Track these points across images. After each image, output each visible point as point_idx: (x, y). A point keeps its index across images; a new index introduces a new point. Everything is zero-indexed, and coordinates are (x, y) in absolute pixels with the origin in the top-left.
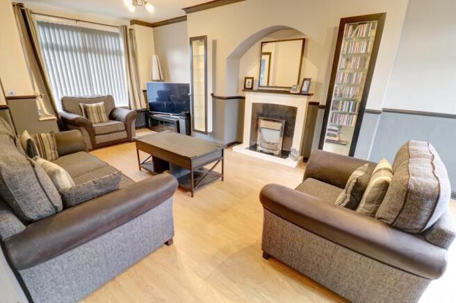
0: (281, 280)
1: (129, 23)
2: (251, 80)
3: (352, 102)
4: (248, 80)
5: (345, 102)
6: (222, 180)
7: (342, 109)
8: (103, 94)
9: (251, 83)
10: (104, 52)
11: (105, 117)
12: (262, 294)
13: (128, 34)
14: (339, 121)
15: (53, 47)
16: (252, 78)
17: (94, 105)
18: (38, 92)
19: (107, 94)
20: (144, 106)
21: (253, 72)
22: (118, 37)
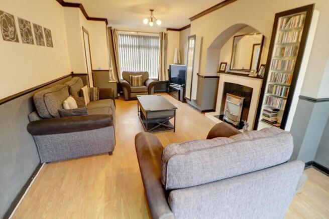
0: (140, 199)
1: (166, 30)
2: (225, 65)
3: (284, 88)
4: (223, 65)
5: (279, 86)
6: (174, 132)
7: (275, 93)
8: (143, 71)
9: (224, 67)
10: (149, 48)
11: (140, 83)
12: (122, 200)
13: (163, 37)
14: (273, 104)
15: (125, 46)
16: (226, 63)
17: (137, 76)
18: (112, 68)
19: (145, 71)
20: (167, 79)
21: (227, 59)
22: (158, 39)
